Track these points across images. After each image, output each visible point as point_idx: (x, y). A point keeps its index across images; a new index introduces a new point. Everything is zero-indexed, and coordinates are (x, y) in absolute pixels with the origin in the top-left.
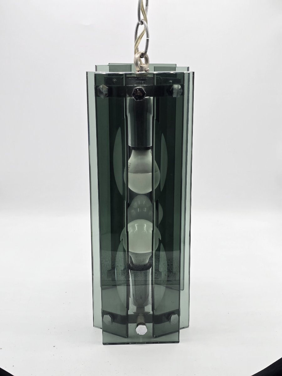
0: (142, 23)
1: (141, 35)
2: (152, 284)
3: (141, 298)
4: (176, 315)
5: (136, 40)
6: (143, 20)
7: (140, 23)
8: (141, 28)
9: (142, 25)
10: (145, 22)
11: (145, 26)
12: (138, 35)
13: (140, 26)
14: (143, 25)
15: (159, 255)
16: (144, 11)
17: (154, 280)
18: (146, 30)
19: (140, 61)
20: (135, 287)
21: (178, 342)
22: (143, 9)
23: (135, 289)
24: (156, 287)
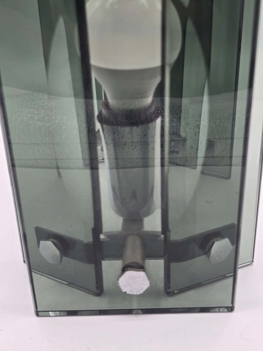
2: (162, 165)
3: (134, 195)
4: (226, 242)
15: (181, 107)
17: (167, 156)
20: (118, 173)
21: (231, 309)
23: (119, 177)
24: (174, 172)
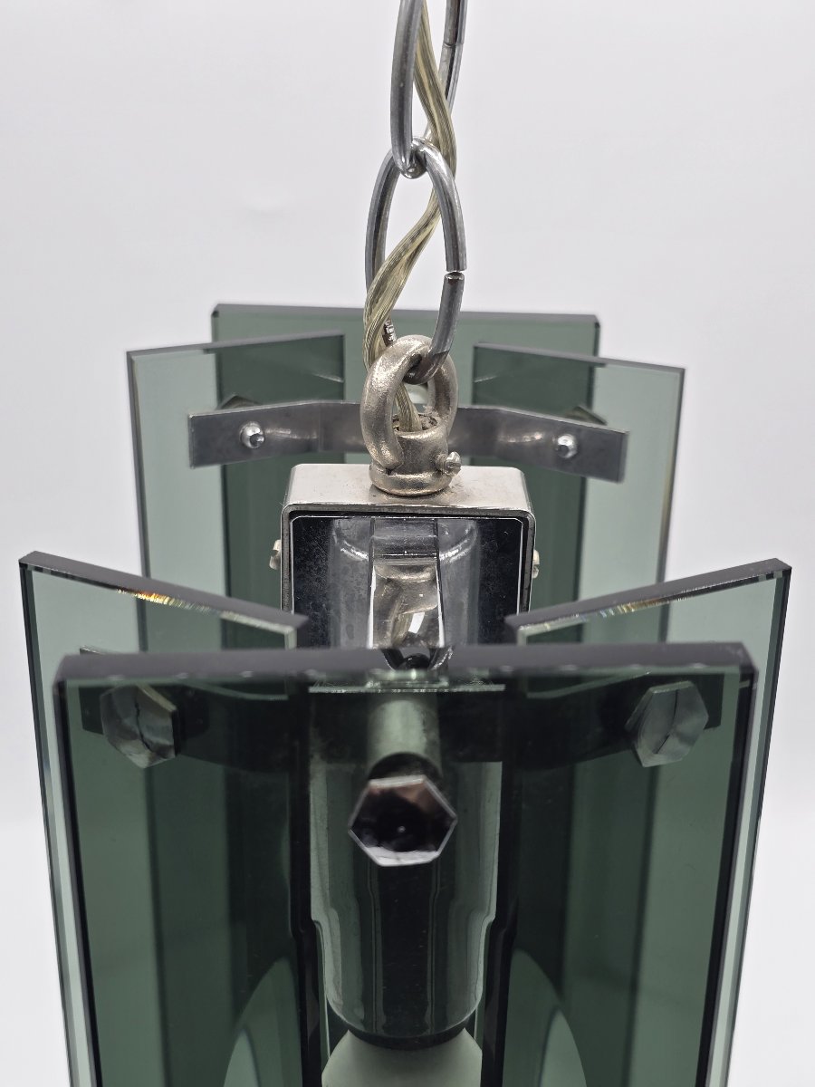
0: (419, 164)
1: (406, 249)
5: (378, 278)
6: (422, 143)
7: (402, 162)
8: (412, 197)
9: (415, 176)
10: (437, 158)
11: (437, 180)
12: (393, 241)
13: (403, 182)
14: (426, 175)
16: (434, 87)
18: (446, 206)
19: (403, 402)
22: (431, 74)
